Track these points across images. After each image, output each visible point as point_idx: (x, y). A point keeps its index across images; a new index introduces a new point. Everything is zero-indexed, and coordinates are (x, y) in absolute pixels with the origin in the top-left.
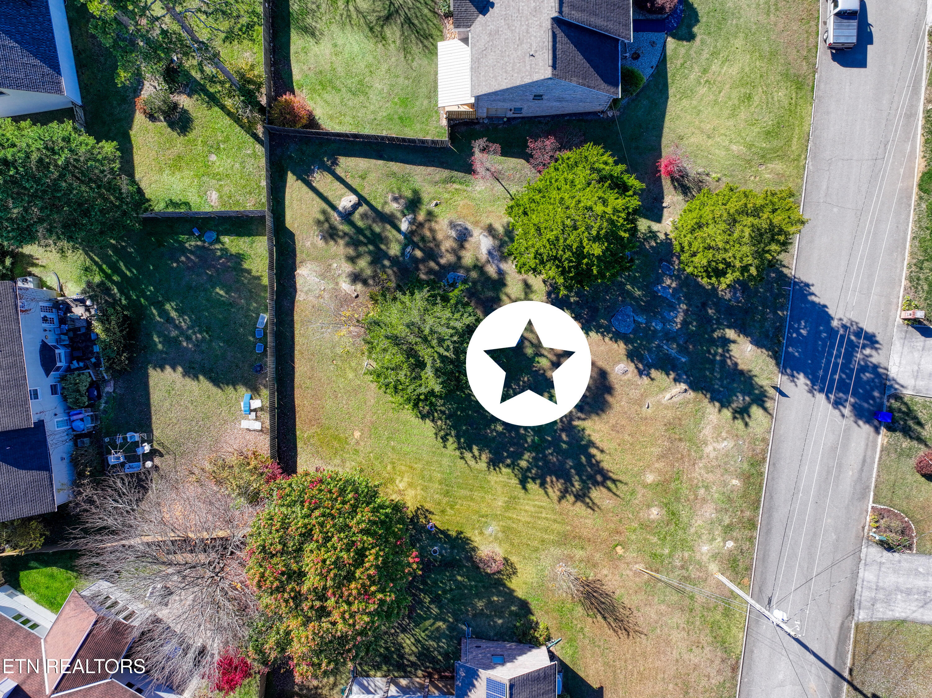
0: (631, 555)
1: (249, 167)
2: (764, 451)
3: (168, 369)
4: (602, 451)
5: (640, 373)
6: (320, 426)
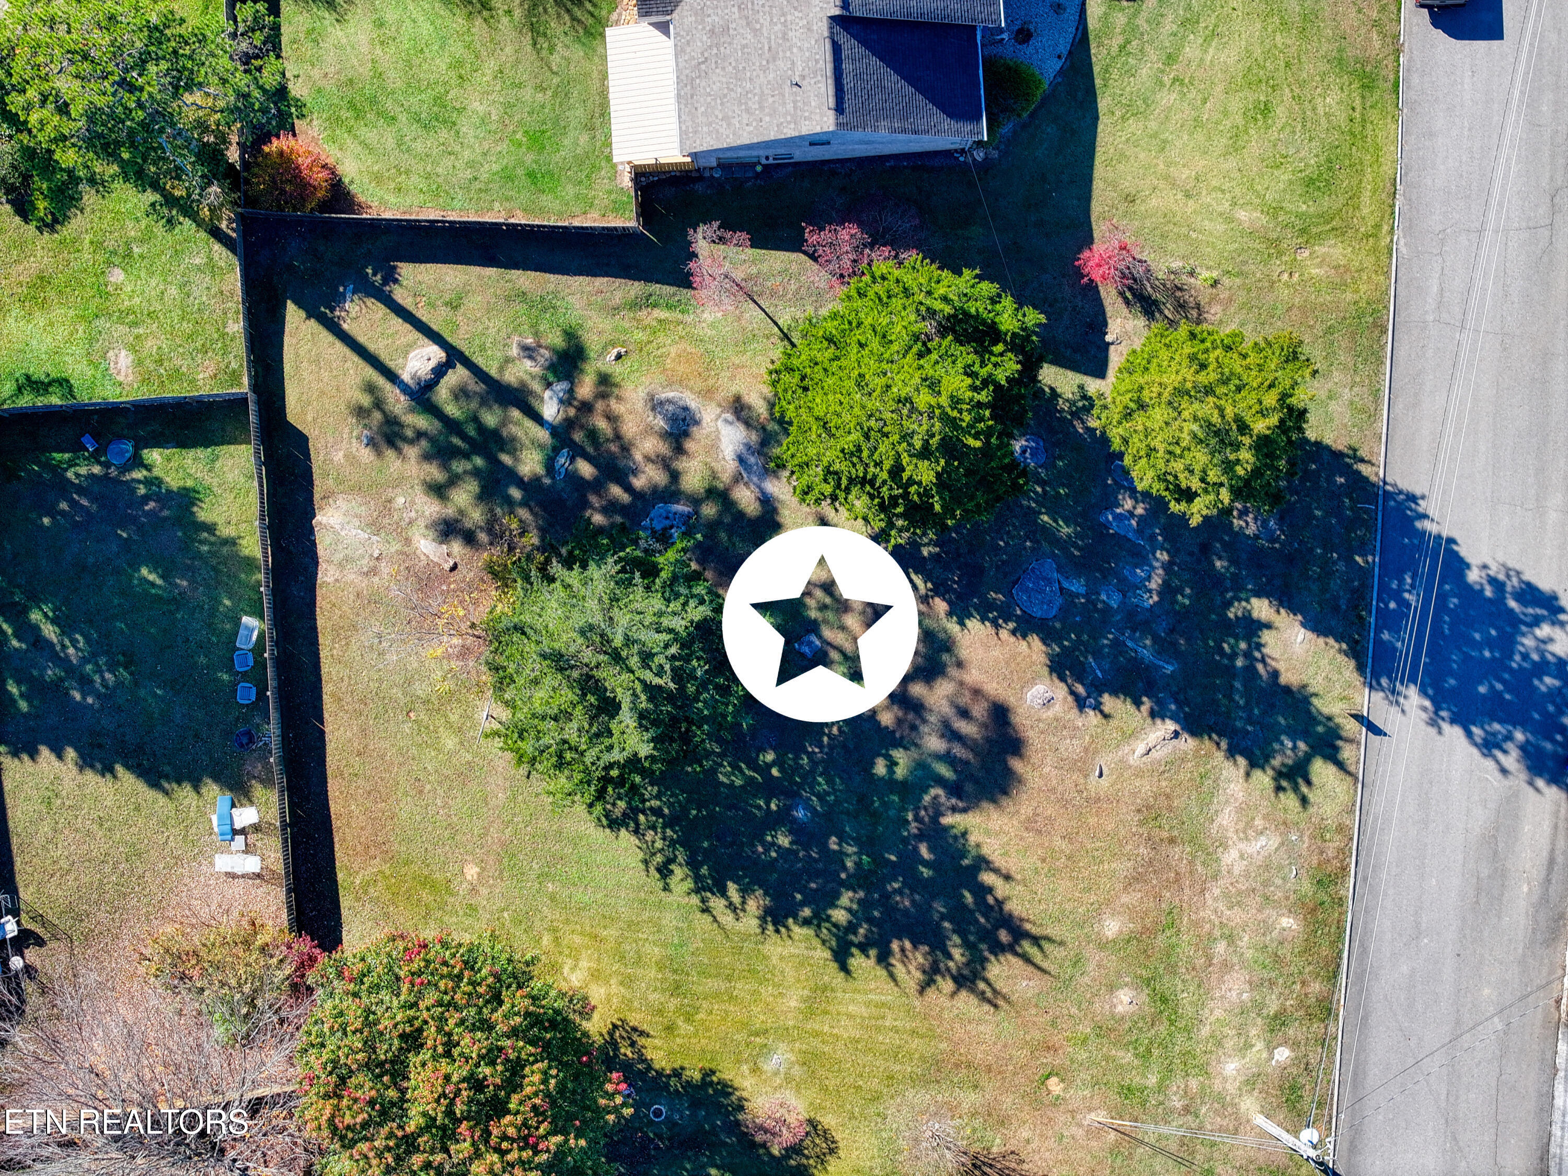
0: (1078, 1095)
1: (200, 292)
2: (1343, 852)
3: (45, 753)
4: (1007, 878)
5: (1081, 704)
6: (392, 859)
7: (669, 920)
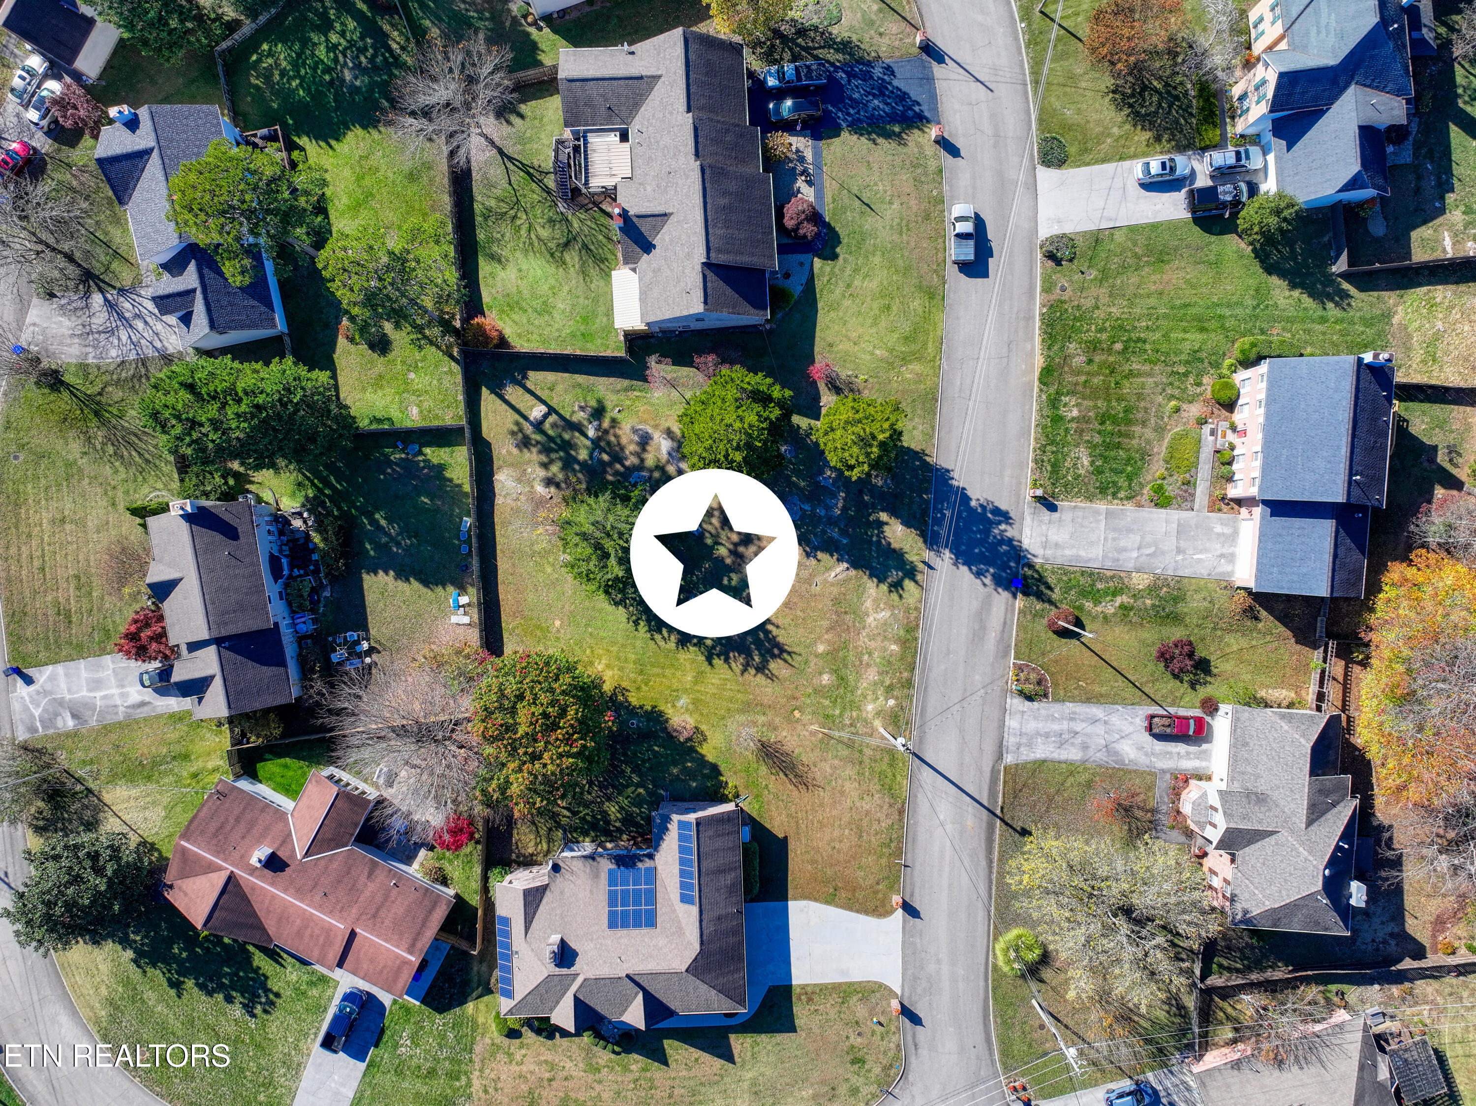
0: (806, 718)
2: (917, 618)
3: (381, 573)
4: (778, 627)
5: (809, 555)
6: (524, 617)
7: (639, 644)
